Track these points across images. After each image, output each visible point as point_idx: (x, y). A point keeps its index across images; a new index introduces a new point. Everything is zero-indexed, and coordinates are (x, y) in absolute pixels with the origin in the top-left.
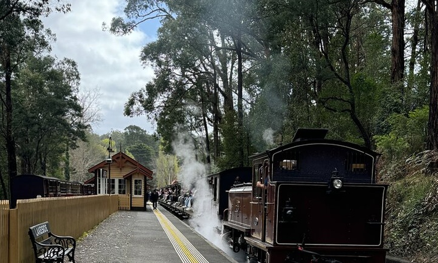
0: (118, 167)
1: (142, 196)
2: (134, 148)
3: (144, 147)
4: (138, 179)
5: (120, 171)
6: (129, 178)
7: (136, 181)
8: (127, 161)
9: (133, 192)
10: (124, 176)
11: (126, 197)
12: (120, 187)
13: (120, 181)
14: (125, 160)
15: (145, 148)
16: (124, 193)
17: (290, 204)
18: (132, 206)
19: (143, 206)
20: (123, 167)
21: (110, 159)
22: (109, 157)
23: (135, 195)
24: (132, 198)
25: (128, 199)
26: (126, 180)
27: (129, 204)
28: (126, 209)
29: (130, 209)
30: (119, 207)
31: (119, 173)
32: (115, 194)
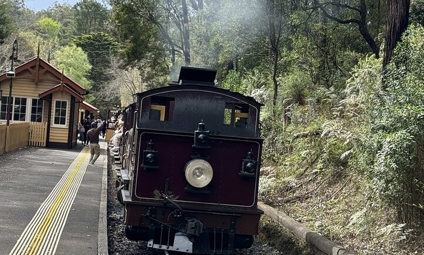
0: (33, 80)
1: (66, 126)
2: (87, 41)
3: (104, 38)
4: (61, 100)
5: (35, 86)
6: (47, 98)
7: (58, 103)
8: (47, 72)
9: (53, 120)
10: (40, 95)
11: (42, 126)
12: (33, 110)
13: (34, 102)
14: (44, 71)
16: (39, 120)
18: (50, 141)
19: (67, 142)
20: (40, 81)
21: (13, 73)
22: (12, 69)
23: (55, 123)
24: (51, 129)
25: (43, 129)
26: (44, 101)
27: (44, 138)
28: (40, 145)
29: (45, 145)
30: (29, 142)
31: (34, 89)
32: (25, 122)
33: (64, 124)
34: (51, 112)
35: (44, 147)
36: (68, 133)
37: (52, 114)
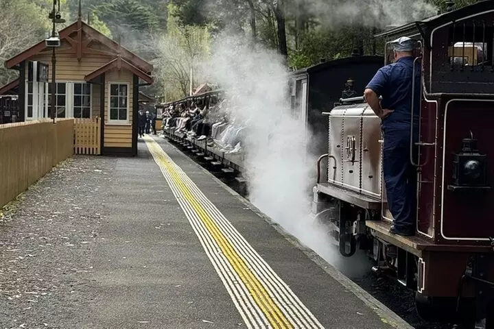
0: (74, 55)
1: (128, 122)
2: (111, 11)
4: (119, 83)
5: (77, 64)
6: (97, 81)
7: (114, 87)
8: (94, 42)
9: (108, 113)
10: (86, 77)
11: (91, 123)
12: (77, 101)
13: (77, 88)
14: (90, 39)
15: (135, 10)
16: (86, 115)
17: (474, 146)
18: (105, 145)
19: (130, 146)
20: (84, 55)
21: (56, 38)
23: (111, 119)
24: (105, 127)
25: (95, 128)
26: (91, 85)
27: (97, 141)
28: (91, 153)
29: (99, 153)
30: (74, 148)
31: (76, 68)
32: (66, 119)
33: (126, 119)
34: (104, 102)
35: (98, 155)
36: (131, 132)
37: (105, 105)
